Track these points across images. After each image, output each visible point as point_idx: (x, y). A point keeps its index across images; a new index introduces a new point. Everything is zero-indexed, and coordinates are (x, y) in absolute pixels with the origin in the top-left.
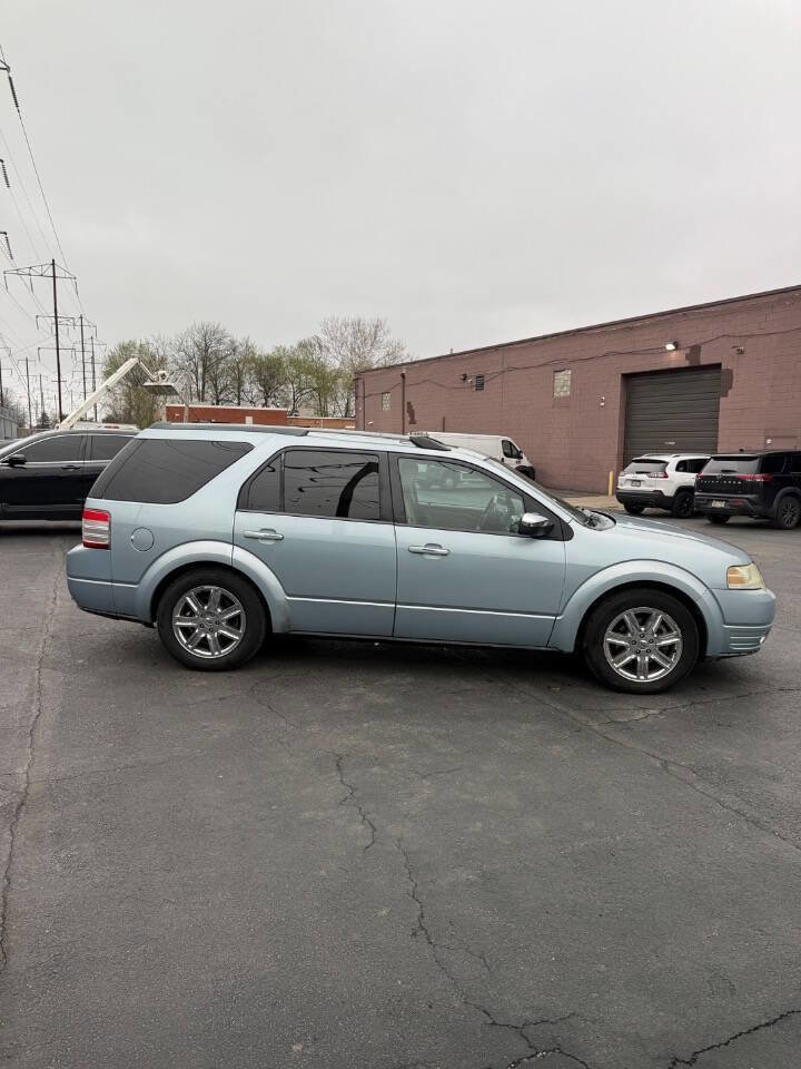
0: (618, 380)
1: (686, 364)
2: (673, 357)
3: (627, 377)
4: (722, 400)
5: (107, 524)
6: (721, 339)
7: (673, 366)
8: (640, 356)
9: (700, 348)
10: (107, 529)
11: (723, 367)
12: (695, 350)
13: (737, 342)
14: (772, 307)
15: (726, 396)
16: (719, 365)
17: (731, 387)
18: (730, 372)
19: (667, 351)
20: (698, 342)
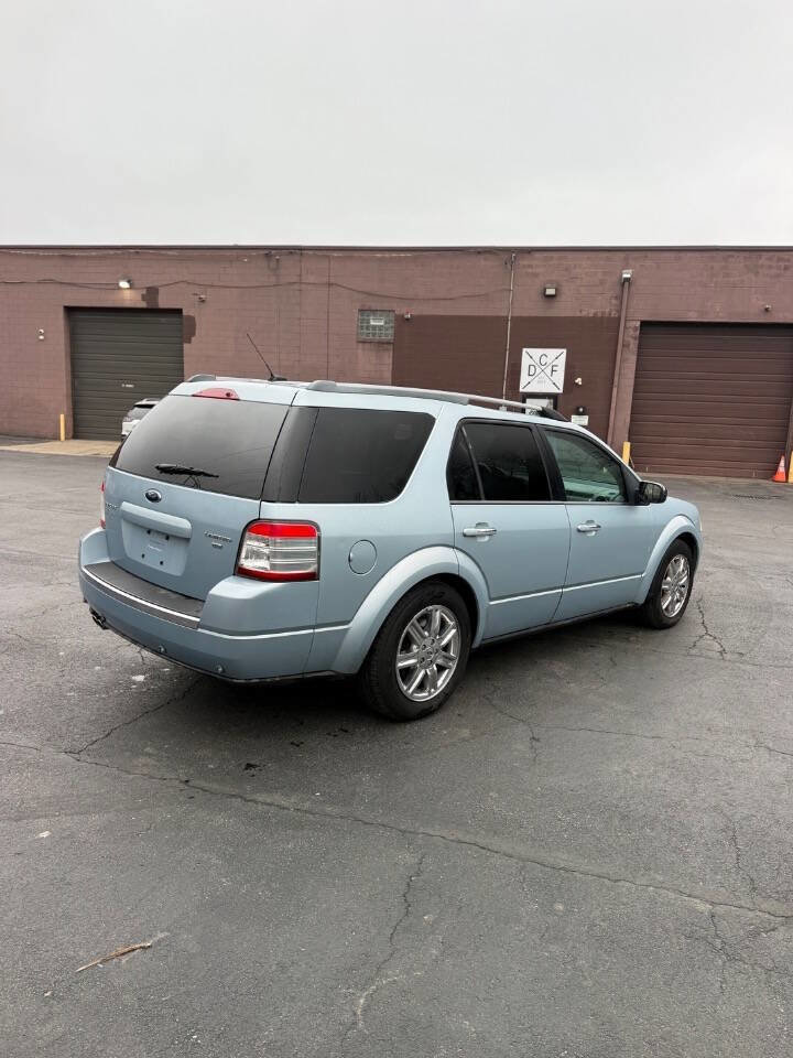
0: (61, 314)
1: (143, 305)
2: (127, 295)
3: (69, 310)
4: (186, 346)
5: (315, 540)
6: (181, 285)
7: (128, 304)
8: (87, 290)
9: (157, 290)
10: (314, 548)
11: (185, 313)
12: (152, 292)
13: (197, 290)
14: (231, 261)
15: (190, 342)
16: (179, 311)
17: (194, 334)
18: (192, 319)
19: (120, 288)
20: (155, 284)
